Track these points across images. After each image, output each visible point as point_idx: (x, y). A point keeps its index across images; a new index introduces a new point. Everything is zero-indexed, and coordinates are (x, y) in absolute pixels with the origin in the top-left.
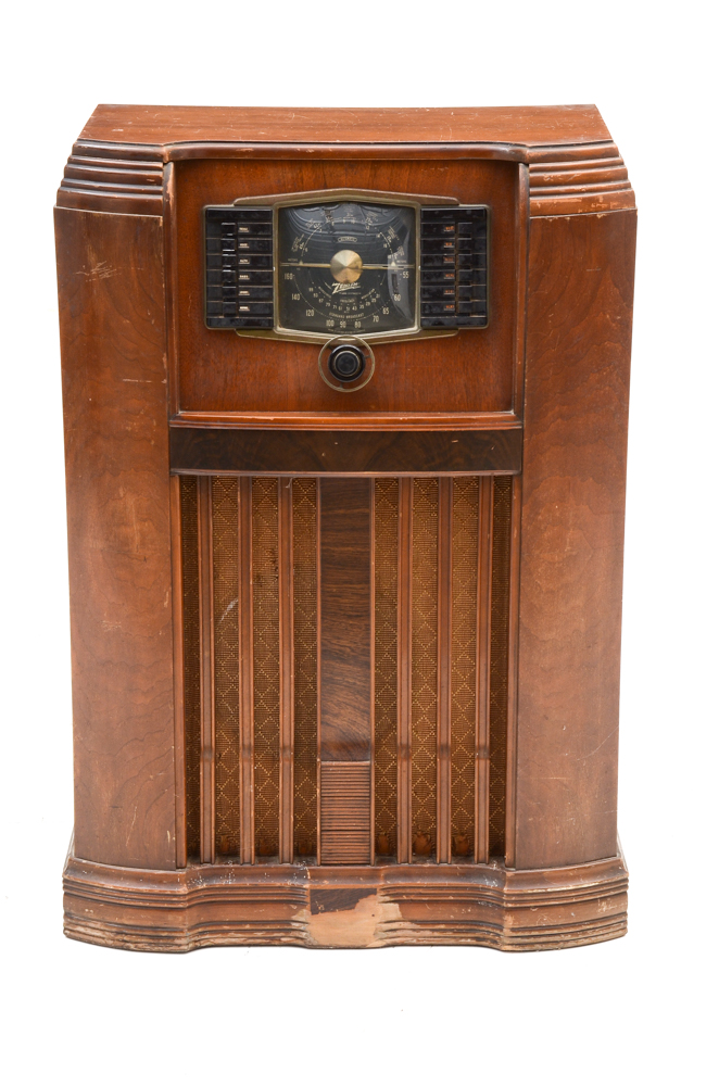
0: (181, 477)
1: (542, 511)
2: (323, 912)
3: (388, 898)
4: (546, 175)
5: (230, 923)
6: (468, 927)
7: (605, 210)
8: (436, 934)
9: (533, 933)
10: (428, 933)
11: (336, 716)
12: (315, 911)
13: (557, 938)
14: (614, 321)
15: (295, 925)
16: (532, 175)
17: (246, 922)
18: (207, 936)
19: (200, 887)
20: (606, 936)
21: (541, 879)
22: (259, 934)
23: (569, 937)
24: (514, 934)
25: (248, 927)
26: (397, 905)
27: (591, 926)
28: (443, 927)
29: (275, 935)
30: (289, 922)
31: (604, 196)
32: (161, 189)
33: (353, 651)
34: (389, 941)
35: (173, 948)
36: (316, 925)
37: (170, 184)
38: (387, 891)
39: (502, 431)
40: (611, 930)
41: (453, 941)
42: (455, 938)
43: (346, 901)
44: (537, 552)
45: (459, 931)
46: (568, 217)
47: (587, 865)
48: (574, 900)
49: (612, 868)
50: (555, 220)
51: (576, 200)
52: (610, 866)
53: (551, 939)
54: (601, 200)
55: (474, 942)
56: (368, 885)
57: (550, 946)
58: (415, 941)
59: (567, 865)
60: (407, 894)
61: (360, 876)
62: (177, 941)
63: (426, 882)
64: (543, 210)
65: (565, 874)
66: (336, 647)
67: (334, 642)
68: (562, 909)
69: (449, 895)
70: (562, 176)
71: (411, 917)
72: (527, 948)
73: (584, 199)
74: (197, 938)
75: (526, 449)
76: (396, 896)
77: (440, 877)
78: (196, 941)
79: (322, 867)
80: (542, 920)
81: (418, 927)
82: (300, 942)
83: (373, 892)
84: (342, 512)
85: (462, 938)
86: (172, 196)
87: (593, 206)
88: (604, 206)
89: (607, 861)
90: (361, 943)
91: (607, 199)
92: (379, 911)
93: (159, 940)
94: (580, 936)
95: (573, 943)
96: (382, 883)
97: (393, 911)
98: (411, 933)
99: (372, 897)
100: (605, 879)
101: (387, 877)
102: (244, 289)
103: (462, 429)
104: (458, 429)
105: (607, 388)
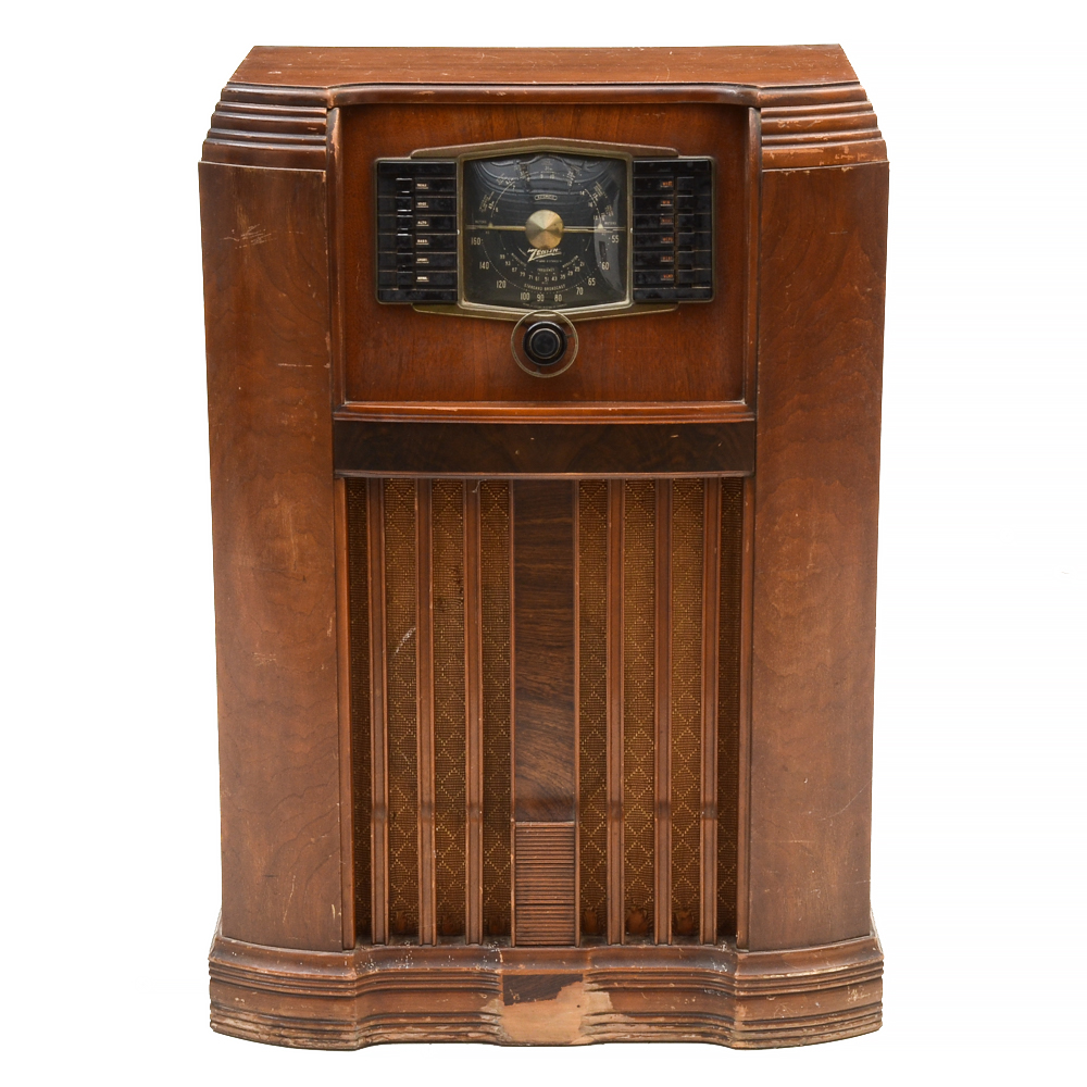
0: (347, 480)
1: (779, 519)
2: (518, 1002)
3: (596, 986)
4: (781, 121)
5: (407, 1015)
6: (693, 1020)
7: (851, 162)
8: (654, 1028)
9: (770, 1027)
10: (644, 1028)
11: (533, 767)
12: (508, 1001)
13: (798, 1033)
14: (864, 293)
15: (486, 1018)
16: (763, 121)
17: (426, 1014)
18: (380, 1031)
19: (371, 972)
20: (857, 1031)
21: (780, 963)
22: (443, 1029)
23: (813, 1032)
24: (747, 1028)
25: (428, 1020)
26: (607, 994)
27: (839, 1019)
28: (662, 1020)
29: (462, 1029)
30: (477, 1014)
31: (850, 146)
32: (324, 138)
33: (553, 689)
34: (597, 1037)
35: (340, 1044)
36: (510, 1017)
37: (335, 132)
38: (595, 977)
39: (732, 424)
40: (864, 1023)
41: (674, 1037)
42: (676, 1033)
43: (546, 989)
44: (774, 570)
45: (682, 1025)
46: (807, 170)
47: (834, 946)
48: (819, 988)
49: (864, 949)
50: (791, 174)
51: (817, 151)
52: (861, 947)
53: (792, 1034)
54: (846, 151)
55: (699, 1037)
56: (573, 970)
57: (790, 1042)
58: (628, 1037)
59: (811, 945)
60: (619, 981)
61: (562, 960)
62: (344, 1037)
63: (642, 967)
64: (778, 161)
65: (808, 956)
66: (535, 685)
67: (532, 677)
68: (805, 998)
69: (668, 982)
70: (800, 122)
71: (623, 1009)
72: (762, 1045)
73: (826, 150)
74: (367, 1033)
75: (759, 447)
76: (606, 983)
77: (658, 961)
78: (366, 1037)
79: (517, 949)
80: (780, 1011)
81: (633, 1020)
82: (491, 1038)
83: (578, 978)
84: (539, 521)
85: (685, 1033)
86: (337, 146)
87: (837, 157)
88: (849, 157)
89: (858, 940)
90: (564, 1040)
91: (853, 150)
92: (586, 1001)
93: (323, 1035)
94: (826, 1031)
95: (818, 1039)
96: (589, 968)
97: (603, 1000)
98: (624, 1027)
99: (577, 983)
100: (856, 963)
101: (595, 960)
102: (423, 257)
103: (684, 422)
104: (678, 422)
105: (856, 373)
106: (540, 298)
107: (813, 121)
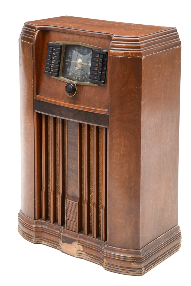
0: (37, 113)
1: (114, 140)
2: (65, 243)
3: (79, 244)
4: (116, 44)
5: (47, 239)
6: (98, 259)
7: (131, 56)
8: (91, 258)
9: (111, 266)
10: (89, 257)
11: (71, 187)
12: (63, 242)
13: (118, 270)
14: (135, 88)
15: (60, 244)
16: (112, 44)
17: (50, 240)
18: (41, 241)
19: (39, 226)
20: (134, 274)
21: (114, 250)
22: (52, 244)
23: (121, 271)
24: (106, 265)
25: (50, 241)
26: (82, 247)
27: (129, 269)
28: (92, 257)
29: (56, 246)
30: (59, 243)
31: (131, 53)
32: (34, 36)
33: (75, 169)
34: (80, 257)
36: (64, 246)
37: (36, 35)
38: (79, 241)
39: (104, 115)
40: (136, 273)
41: (95, 262)
42: (95, 261)
43: (70, 241)
44: (113, 152)
45: (96, 260)
46: (120, 57)
47: (128, 250)
48: (123, 260)
49: (137, 253)
50: (116, 57)
51: (122, 52)
52: (136, 252)
53: (116, 269)
54: (130, 53)
55: (99, 264)
56: (75, 238)
57: (116, 272)
58: (86, 259)
59: (123, 248)
60: (85, 244)
61: (74, 235)
62: (33, 240)
63: (89, 242)
64: (113, 54)
65: (121, 250)
66: (71, 167)
67: (71, 166)
68: (119, 261)
69: (94, 248)
70: (120, 45)
71: (85, 251)
72: (109, 270)
73: (125, 53)
74: (38, 240)
75: (109, 121)
76: (81, 243)
77: (92, 240)
78: (38, 241)
79: (66, 230)
80: (113, 263)
81: (87, 255)
82: (60, 250)
83: (75, 241)
84: (72, 130)
85: (97, 262)
86: (36, 38)
87: (127, 55)
88: (131, 55)
89: (136, 250)
90: (73, 255)
91: (132, 53)
92: (76, 247)
94: (125, 271)
95: (123, 273)
96: (78, 239)
97: (81, 248)
98: (85, 256)
99: (75, 242)
100: (133, 256)
101: (80, 237)
102: (53, 65)
103: (94, 112)
104: (93, 112)
105: (133, 107)
106: (77, 78)
107: (123, 45)
